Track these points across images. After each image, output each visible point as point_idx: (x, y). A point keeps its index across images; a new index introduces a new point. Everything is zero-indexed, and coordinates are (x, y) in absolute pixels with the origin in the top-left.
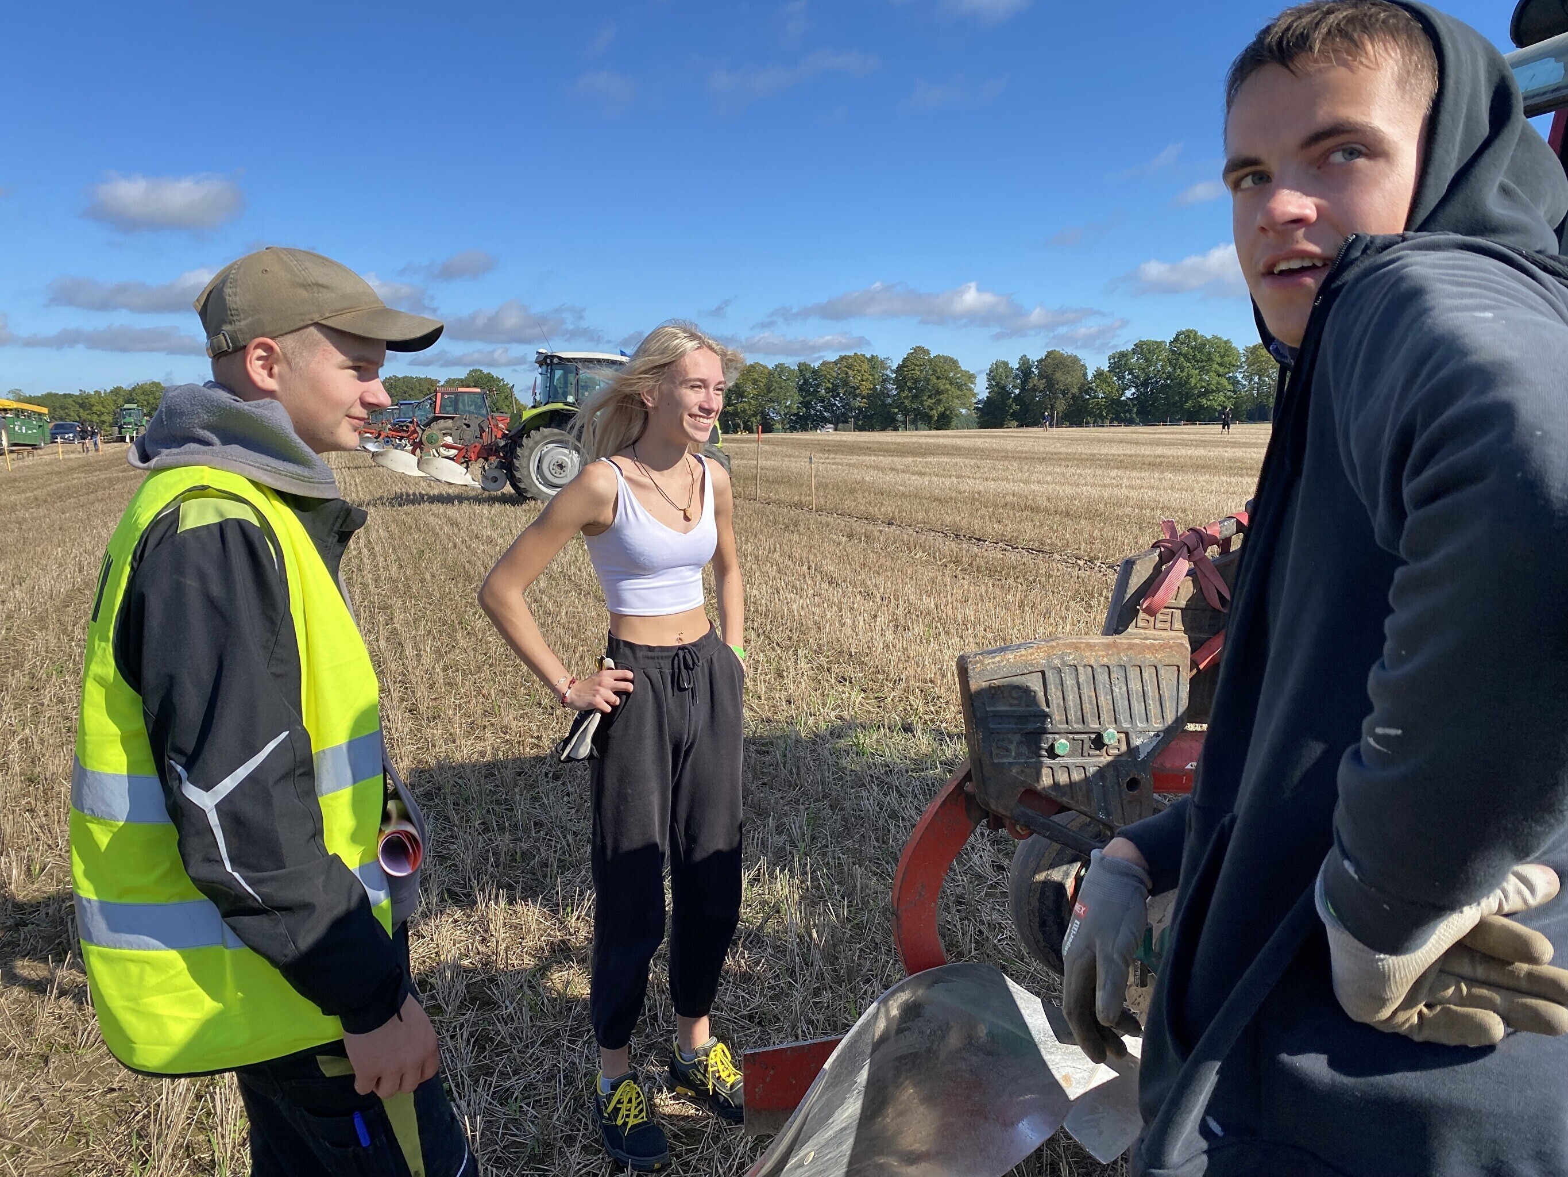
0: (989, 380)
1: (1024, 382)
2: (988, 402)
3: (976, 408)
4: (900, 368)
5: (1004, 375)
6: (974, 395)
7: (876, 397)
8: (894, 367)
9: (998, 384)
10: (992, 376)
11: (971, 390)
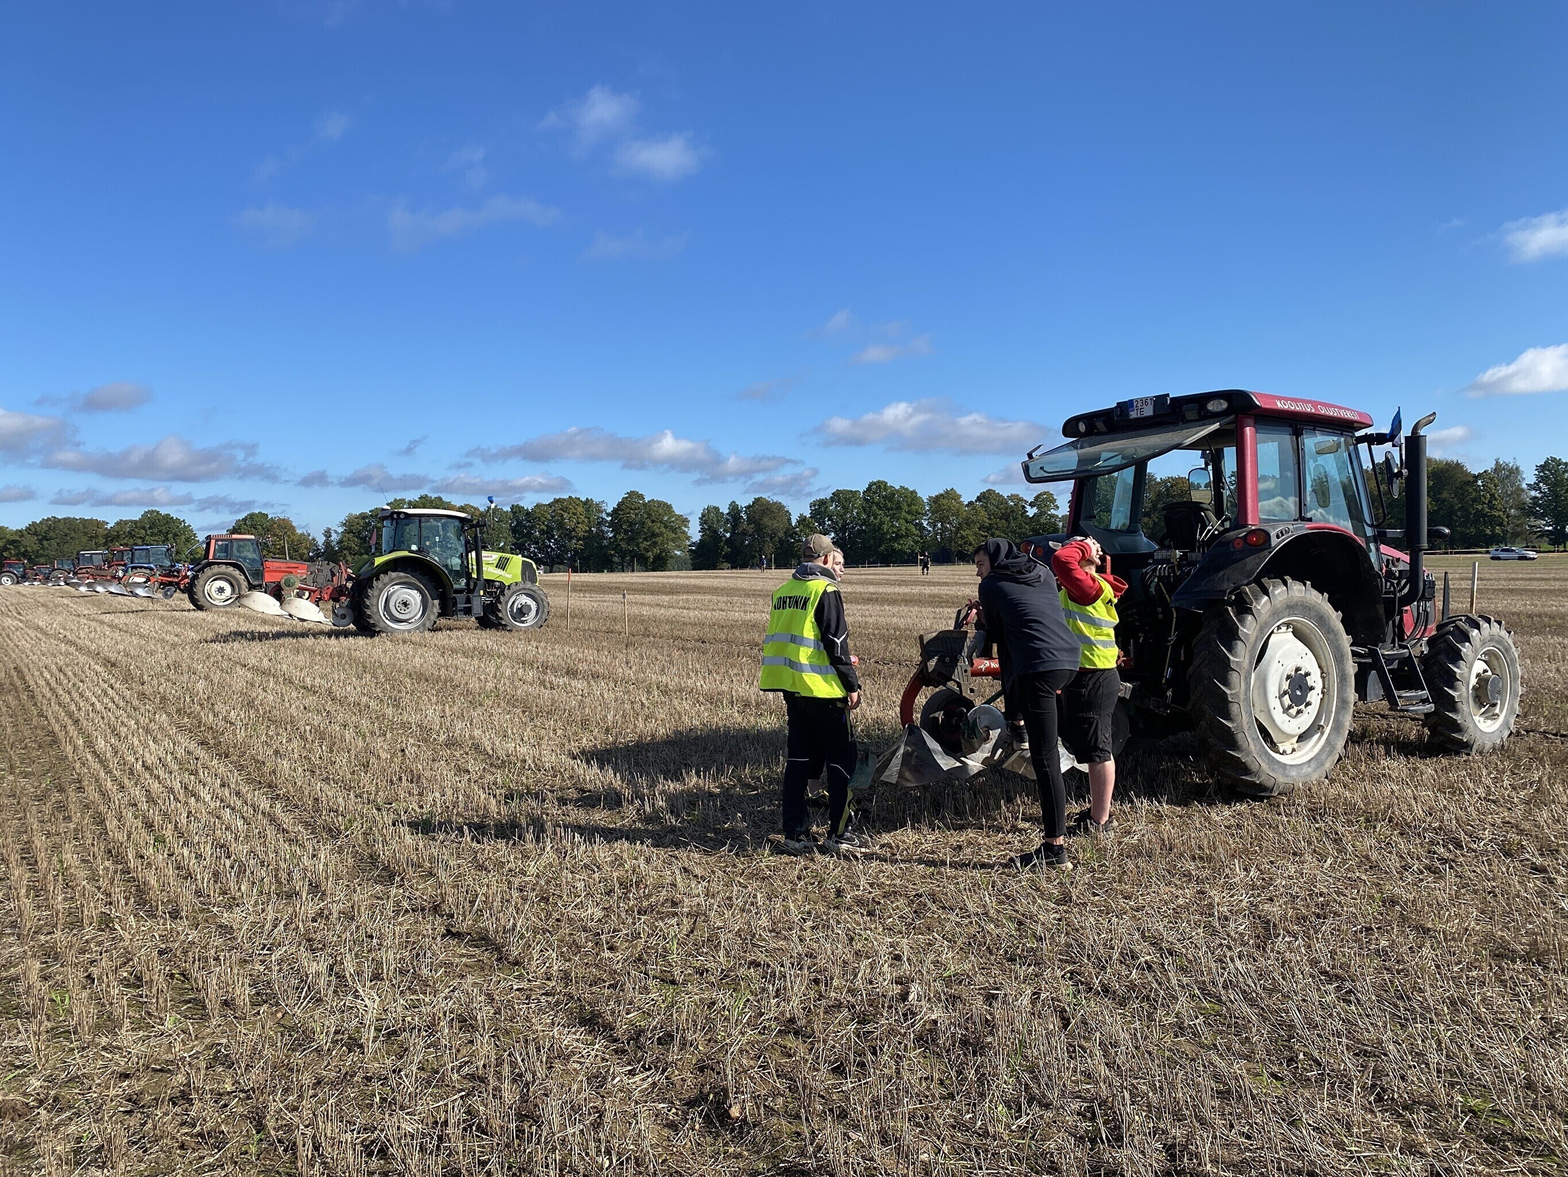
0: (701, 524)
1: (735, 526)
2: (701, 544)
3: (691, 550)
4: (615, 511)
5: (715, 519)
6: (688, 538)
7: (592, 539)
8: (610, 510)
9: (710, 527)
10: (704, 519)
11: (684, 532)
